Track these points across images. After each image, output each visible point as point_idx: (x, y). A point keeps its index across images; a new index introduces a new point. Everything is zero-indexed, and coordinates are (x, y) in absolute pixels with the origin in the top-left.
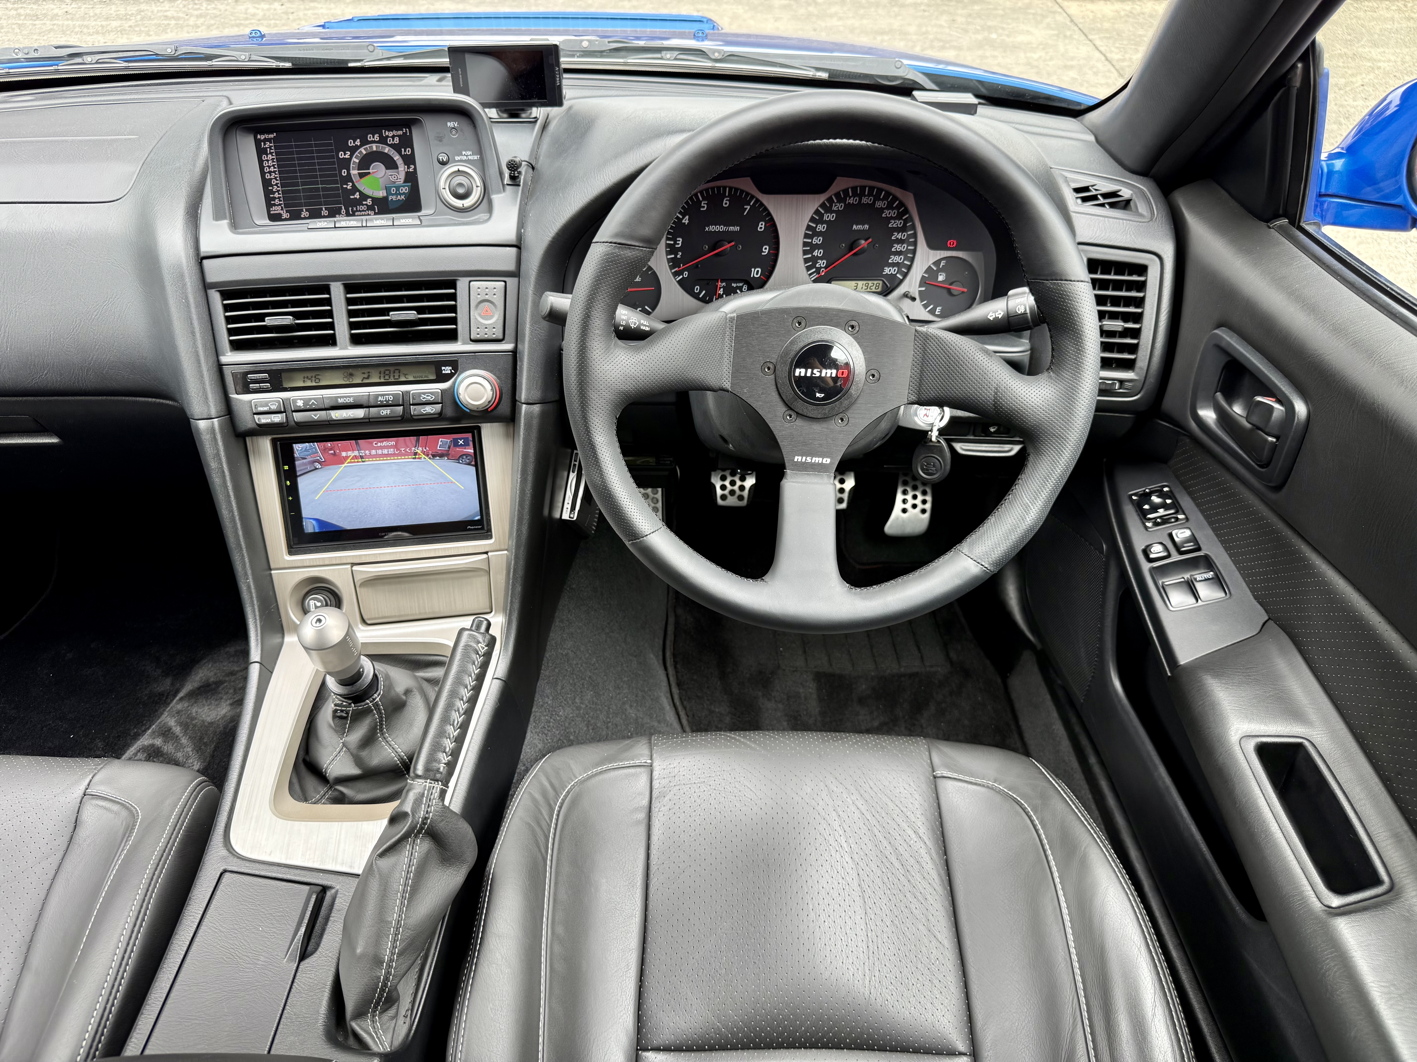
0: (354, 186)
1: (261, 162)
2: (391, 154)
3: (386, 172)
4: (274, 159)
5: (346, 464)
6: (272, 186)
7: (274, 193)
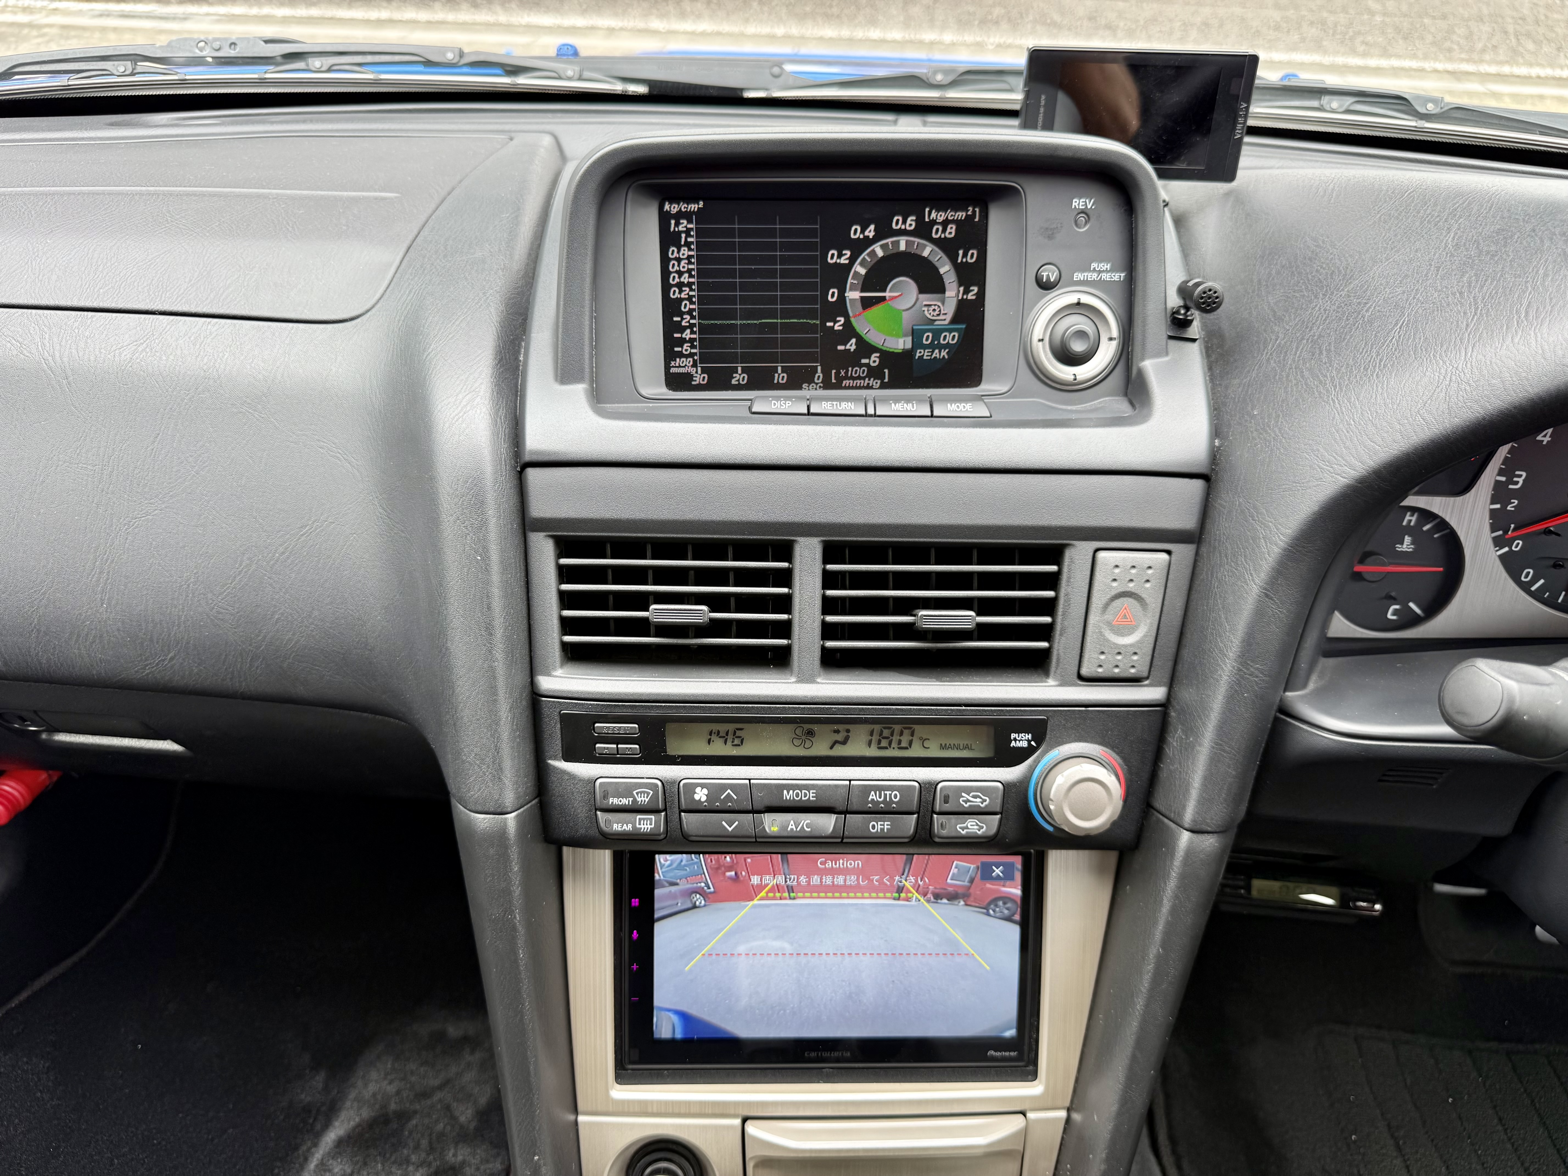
0: (848, 324)
1: (665, 260)
2: (934, 260)
3: (917, 299)
4: (692, 256)
5: (755, 902)
6: (681, 314)
7: (682, 330)
